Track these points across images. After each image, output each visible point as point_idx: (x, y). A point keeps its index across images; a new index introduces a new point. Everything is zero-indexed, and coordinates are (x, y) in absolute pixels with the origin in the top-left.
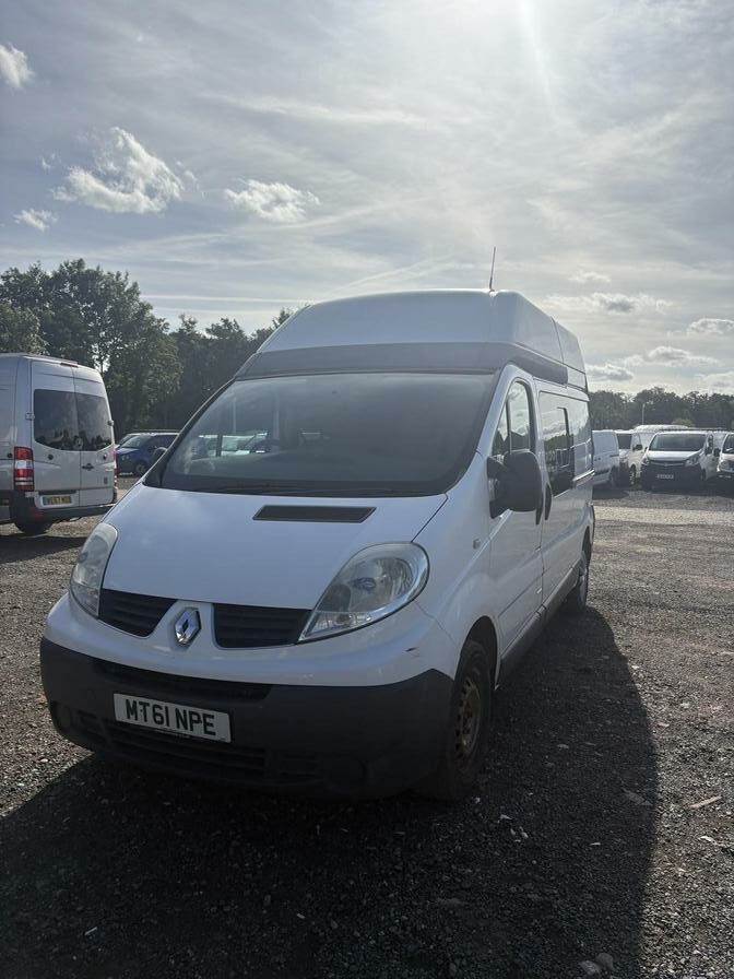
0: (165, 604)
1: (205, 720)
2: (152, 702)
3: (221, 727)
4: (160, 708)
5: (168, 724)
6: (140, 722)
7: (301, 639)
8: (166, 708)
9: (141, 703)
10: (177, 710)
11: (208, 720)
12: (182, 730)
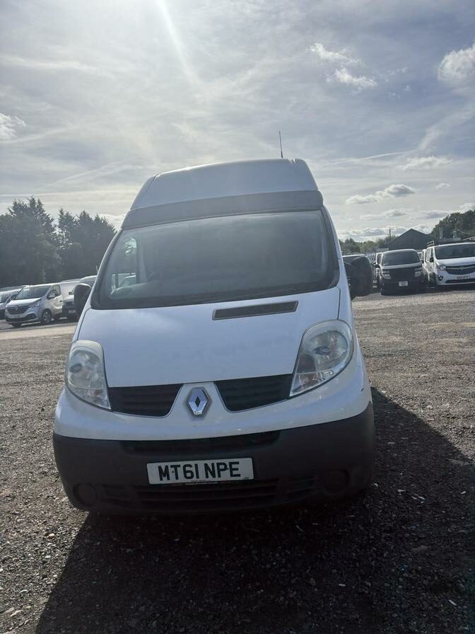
0: (175, 389)
1: (231, 466)
2: (182, 464)
3: (245, 468)
4: (190, 466)
5: (198, 477)
6: (173, 480)
7: (291, 395)
8: (196, 465)
9: (172, 466)
10: (206, 465)
11: (234, 466)
12: (211, 478)
